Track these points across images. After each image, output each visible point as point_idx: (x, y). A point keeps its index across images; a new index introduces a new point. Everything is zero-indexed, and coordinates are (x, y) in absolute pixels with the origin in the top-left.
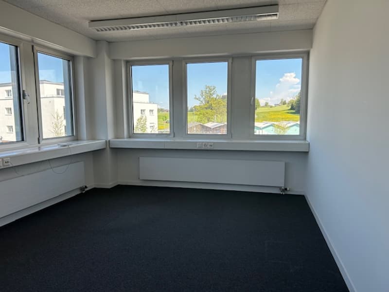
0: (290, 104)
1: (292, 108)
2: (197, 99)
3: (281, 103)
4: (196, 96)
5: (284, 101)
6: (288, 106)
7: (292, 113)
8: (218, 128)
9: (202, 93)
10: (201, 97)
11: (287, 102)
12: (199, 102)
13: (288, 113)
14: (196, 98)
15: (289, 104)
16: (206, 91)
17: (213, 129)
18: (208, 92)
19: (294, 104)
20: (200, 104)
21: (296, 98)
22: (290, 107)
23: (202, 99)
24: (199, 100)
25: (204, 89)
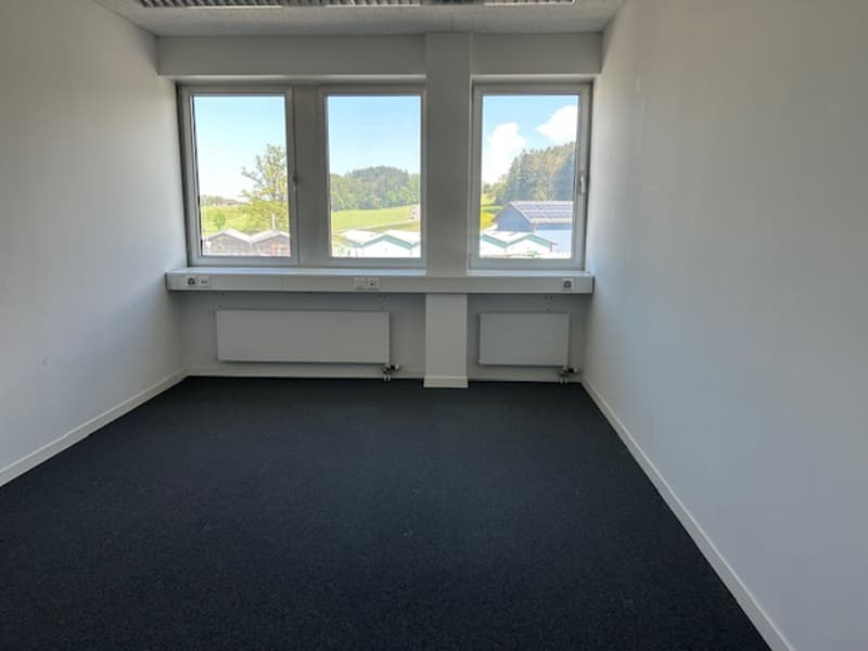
2: (249, 176)
4: (244, 168)
8: (264, 244)
9: (259, 164)
10: (256, 171)
12: (255, 183)
14: (244, 174)
16: (269, 158)
17: (253, 244)
18: (272, 161)
20: (255, 186)
23: (260, 176)
24: (254, 178)
25: (263, 153)
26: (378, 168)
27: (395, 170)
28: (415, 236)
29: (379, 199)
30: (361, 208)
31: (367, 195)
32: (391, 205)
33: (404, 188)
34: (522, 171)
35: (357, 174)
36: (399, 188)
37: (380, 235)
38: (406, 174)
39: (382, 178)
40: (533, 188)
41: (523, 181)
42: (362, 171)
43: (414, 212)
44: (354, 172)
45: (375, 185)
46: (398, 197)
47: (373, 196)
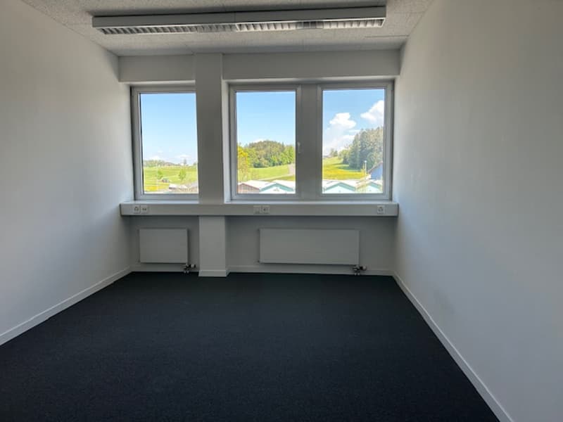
0: (343, 156)
1: (345, 162)
3: (331, 154)
5: (335, 151)
6: (340, 159)
7: (344, 168)
11: (338, 152)
13: (340, 168)
15: (340, 155)
19: (347, 156)
21: (349, 149)
22: (342, 160)
26: (265, 142)
27: (275, 143)
28: (292, 184)
29: (266, 161)
30: (255, 167)
31: (259, 159)
32: (274, 165)
33: (282, 154)
34: (362, 143)
35: (252, 146)
36: (279, 154)
37: (272, 184)
38: (283, 146)
39: (269, 147)
40: (371, 153)
41: (362, 148)
42: (255, 144)
43: (291, 169)
44: (250, 145)
45: (264, 152)
46: (278, 160)
47: (263, 159)
